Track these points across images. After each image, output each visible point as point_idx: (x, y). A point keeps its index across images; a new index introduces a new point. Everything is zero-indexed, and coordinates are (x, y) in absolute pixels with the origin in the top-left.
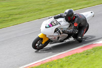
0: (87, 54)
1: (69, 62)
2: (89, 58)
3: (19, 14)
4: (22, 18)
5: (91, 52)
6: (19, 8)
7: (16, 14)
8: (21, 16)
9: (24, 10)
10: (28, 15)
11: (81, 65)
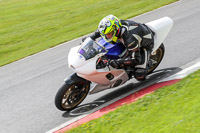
0: (145, 105)
1: (112, 124)
2: (150, 112)
3: (13, 42)
4: (20, 48)
5: (152, 99)
6: (11, 32)
7: (7, 44)
8: (16, 46)
9: (21, 34)
10: (31, 41)
11: (134, 127)
